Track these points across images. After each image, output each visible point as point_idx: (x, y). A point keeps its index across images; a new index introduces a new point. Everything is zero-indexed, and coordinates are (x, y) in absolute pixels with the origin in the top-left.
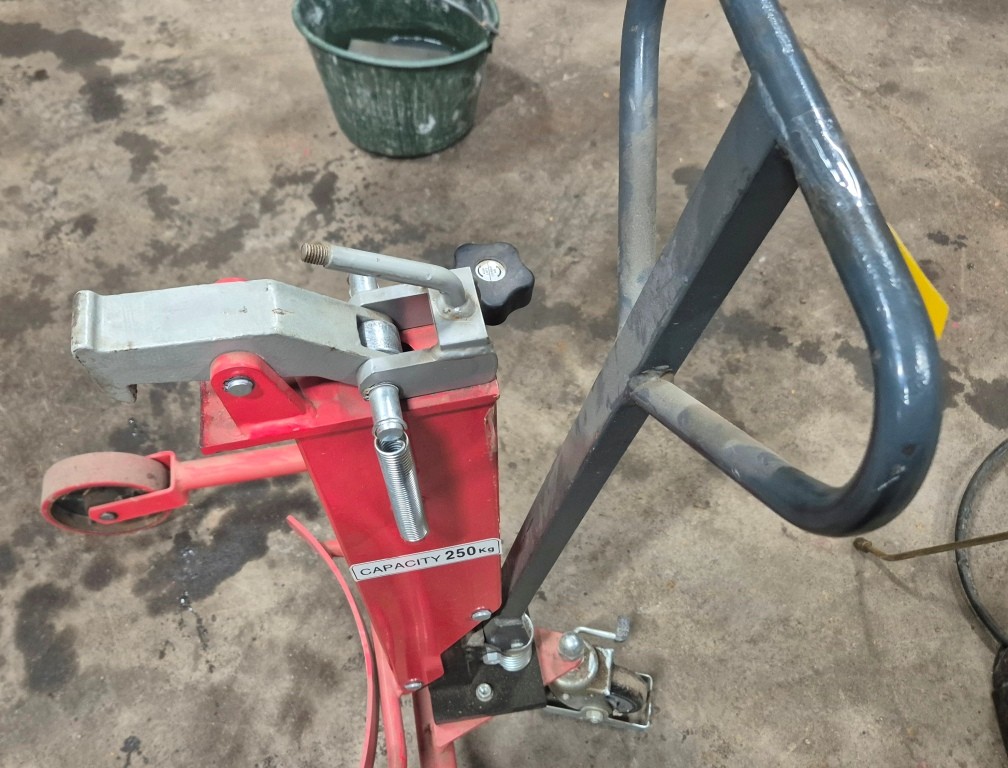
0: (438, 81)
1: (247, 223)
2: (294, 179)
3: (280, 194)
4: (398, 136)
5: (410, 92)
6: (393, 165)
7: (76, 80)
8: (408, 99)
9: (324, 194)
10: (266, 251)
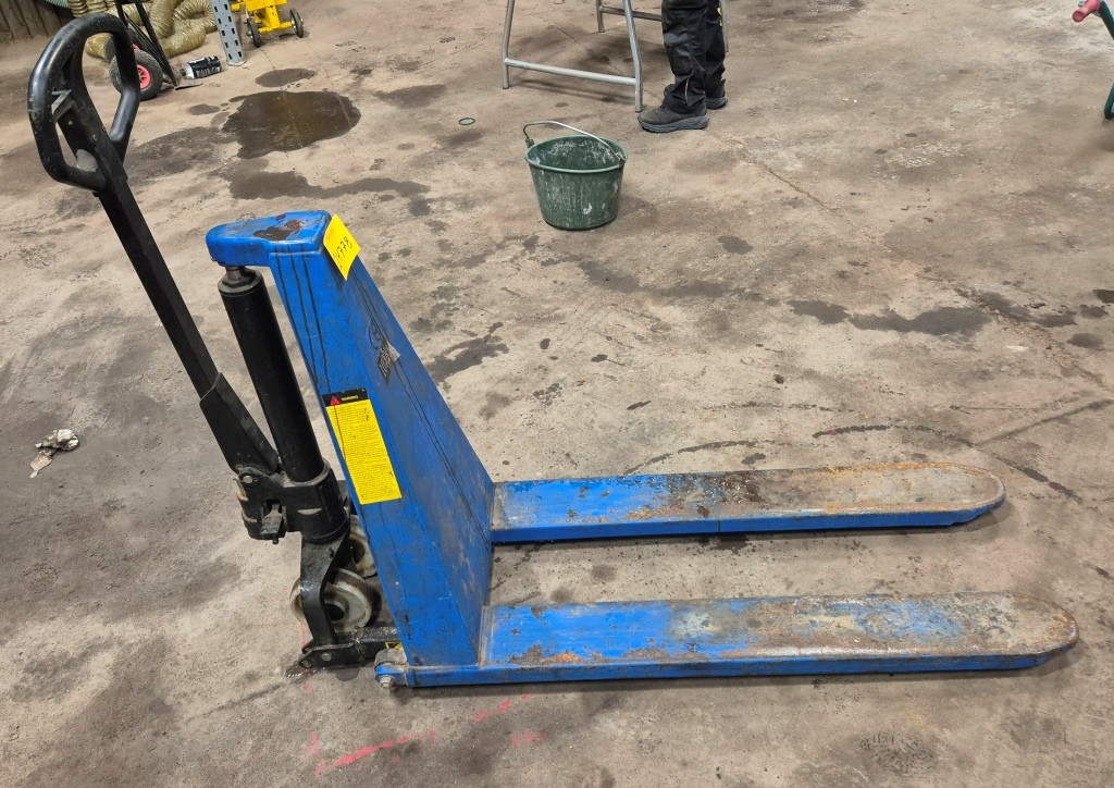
0: (594, 183)
1: (489, 253)
2: (515, 238)
3: (508, 243)
4: (573, 215)
5: (579, 188)
6: (569, 233)
7: (406, 201)
8: (578, 193)
9: (530, 244)
10: (497, 263)
